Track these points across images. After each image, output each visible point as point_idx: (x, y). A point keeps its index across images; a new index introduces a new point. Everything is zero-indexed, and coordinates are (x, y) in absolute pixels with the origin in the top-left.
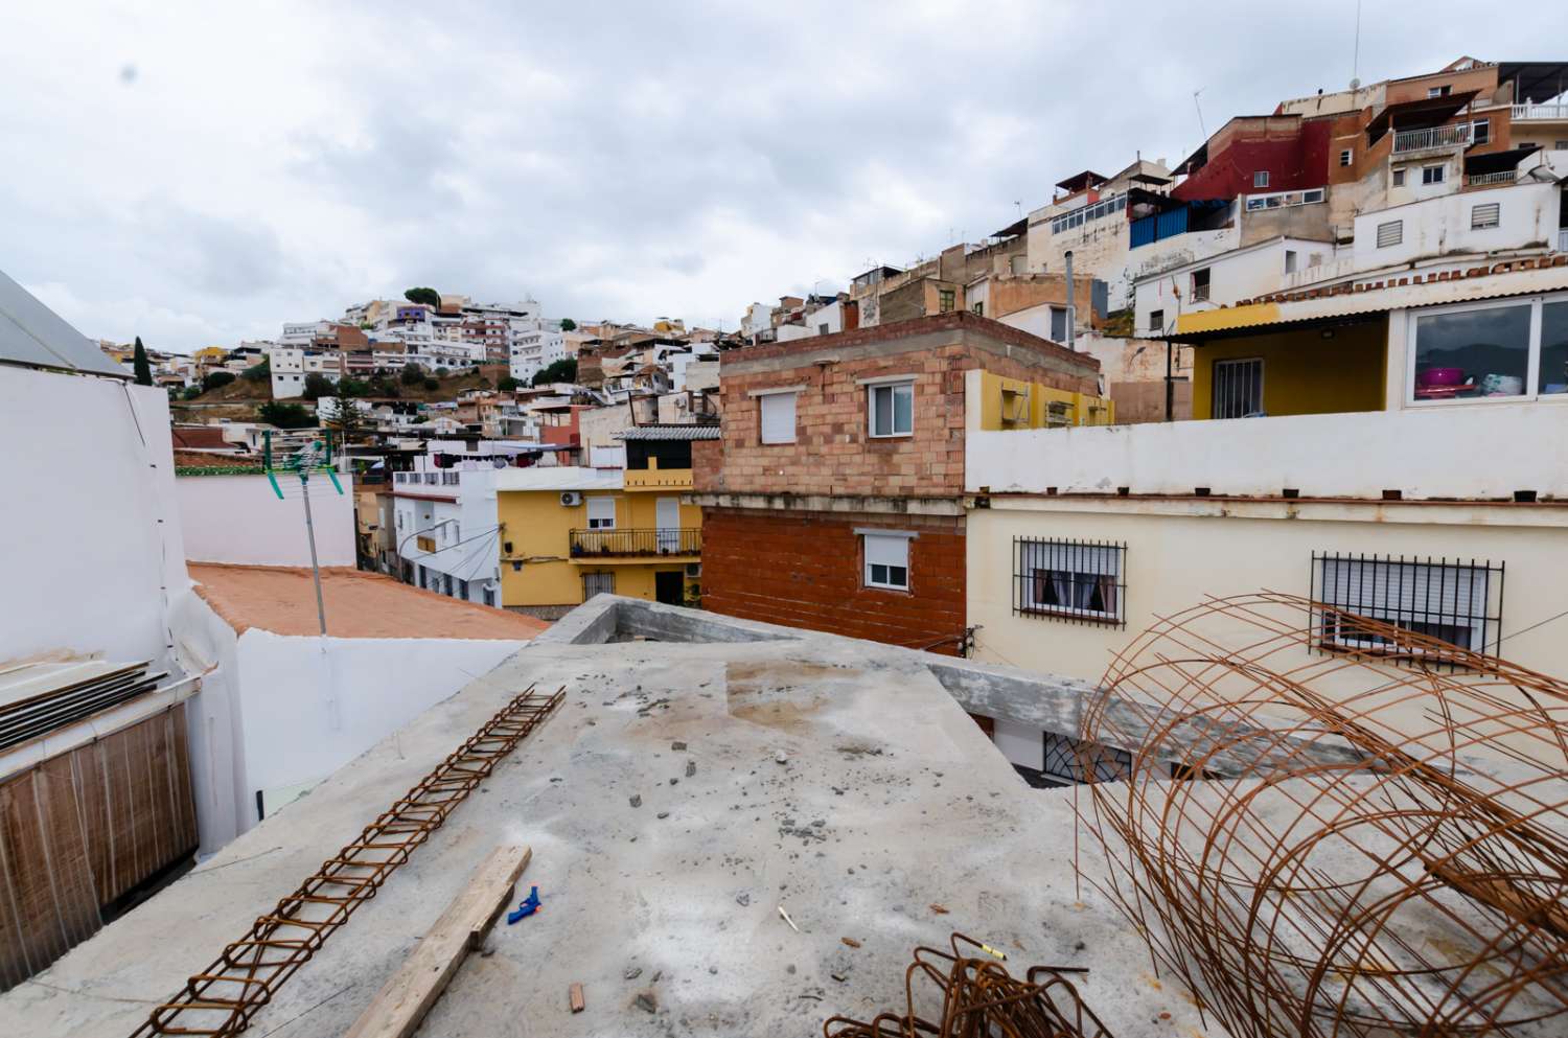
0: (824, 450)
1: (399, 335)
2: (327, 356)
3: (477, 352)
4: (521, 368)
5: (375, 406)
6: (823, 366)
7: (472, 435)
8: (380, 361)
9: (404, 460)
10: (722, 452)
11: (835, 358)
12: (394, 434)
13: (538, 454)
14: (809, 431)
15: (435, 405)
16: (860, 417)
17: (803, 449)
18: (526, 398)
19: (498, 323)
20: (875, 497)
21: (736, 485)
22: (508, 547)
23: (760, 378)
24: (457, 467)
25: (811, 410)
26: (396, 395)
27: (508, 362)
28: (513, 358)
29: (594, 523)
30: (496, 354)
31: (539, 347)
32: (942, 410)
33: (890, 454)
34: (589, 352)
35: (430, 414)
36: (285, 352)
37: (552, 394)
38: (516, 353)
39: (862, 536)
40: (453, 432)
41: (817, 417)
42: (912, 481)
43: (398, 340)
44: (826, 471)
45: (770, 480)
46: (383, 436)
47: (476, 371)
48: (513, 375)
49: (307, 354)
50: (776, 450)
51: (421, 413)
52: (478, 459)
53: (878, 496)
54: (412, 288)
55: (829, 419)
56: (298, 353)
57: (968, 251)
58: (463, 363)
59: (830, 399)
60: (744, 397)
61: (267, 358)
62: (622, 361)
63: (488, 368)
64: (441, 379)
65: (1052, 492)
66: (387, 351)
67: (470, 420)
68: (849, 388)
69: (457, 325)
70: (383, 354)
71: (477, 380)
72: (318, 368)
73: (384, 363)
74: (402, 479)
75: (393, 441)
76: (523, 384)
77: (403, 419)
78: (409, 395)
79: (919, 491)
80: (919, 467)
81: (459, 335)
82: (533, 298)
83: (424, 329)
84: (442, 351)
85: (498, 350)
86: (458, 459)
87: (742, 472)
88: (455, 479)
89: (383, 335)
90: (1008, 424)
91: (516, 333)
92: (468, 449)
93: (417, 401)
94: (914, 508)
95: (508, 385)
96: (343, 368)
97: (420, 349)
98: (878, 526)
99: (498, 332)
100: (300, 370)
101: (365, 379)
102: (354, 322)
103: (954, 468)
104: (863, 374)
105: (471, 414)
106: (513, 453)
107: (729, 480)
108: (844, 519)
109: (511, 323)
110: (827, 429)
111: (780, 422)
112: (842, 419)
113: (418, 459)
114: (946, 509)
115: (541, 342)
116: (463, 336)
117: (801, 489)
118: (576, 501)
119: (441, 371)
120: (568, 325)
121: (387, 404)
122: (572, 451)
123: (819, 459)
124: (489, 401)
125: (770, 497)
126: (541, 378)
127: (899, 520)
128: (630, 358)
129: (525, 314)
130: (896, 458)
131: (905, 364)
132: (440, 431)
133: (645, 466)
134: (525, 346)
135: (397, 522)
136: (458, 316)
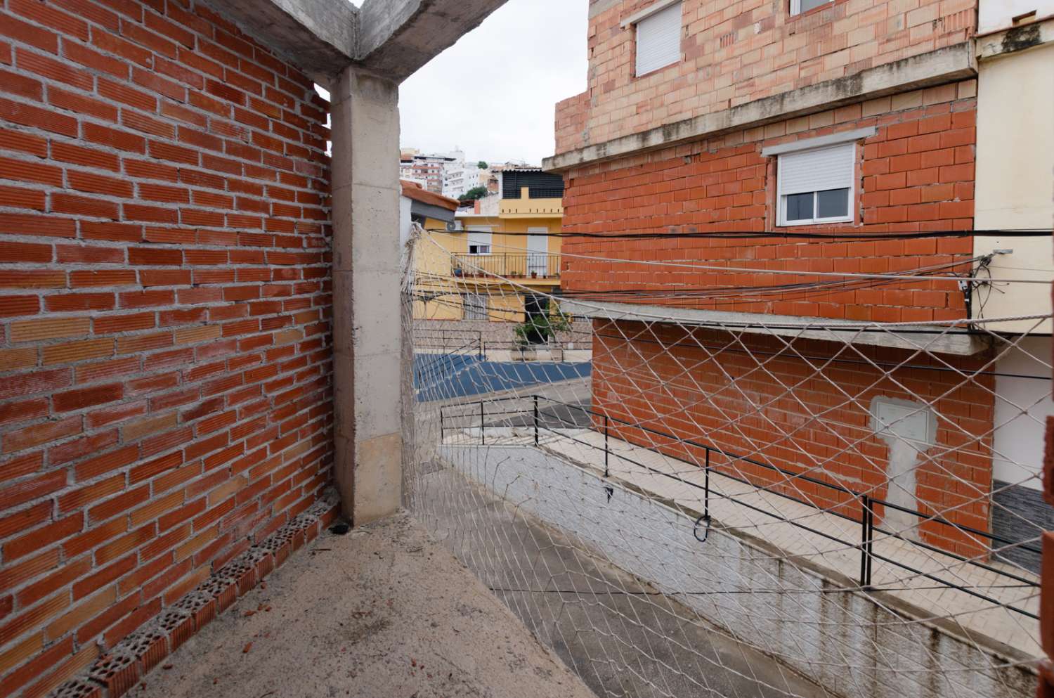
0: (721, 55)
3: (423, 185)
4: (449, 194)
14: (700, 38)
17: (691, 65)
19: (436, 165)
21: (603, 134)
27: (441, 191)
28: (445, 187)
29: (473, 249)
30: (434, 186)
31: (462, 180)
33: (827, 26)
34: (496, 182)
38: (446, 185)
39: (774, 157)
44: (723, 81)
45: (644, 117)
48: (445, 197)
50: (653, 79)
60: (616, 30)
69: (410, 167)
81: (410, 174)
82: (460, 149)
85: (435, 184)
87: (611, 117)
91: (447, 172)
99: (436, 172)
107: (595, 131)
109: (445, 166)
110: (726, 27)
111: (660, 44)
115: (463, 176)
116: (413, 174)
118: (458, 228)
120: (483, 165)
123: (712, 70)
129: (454, 159)
130: (839, 26)
133: (517, 195)
134: (453, 179)
136: (410, 161)
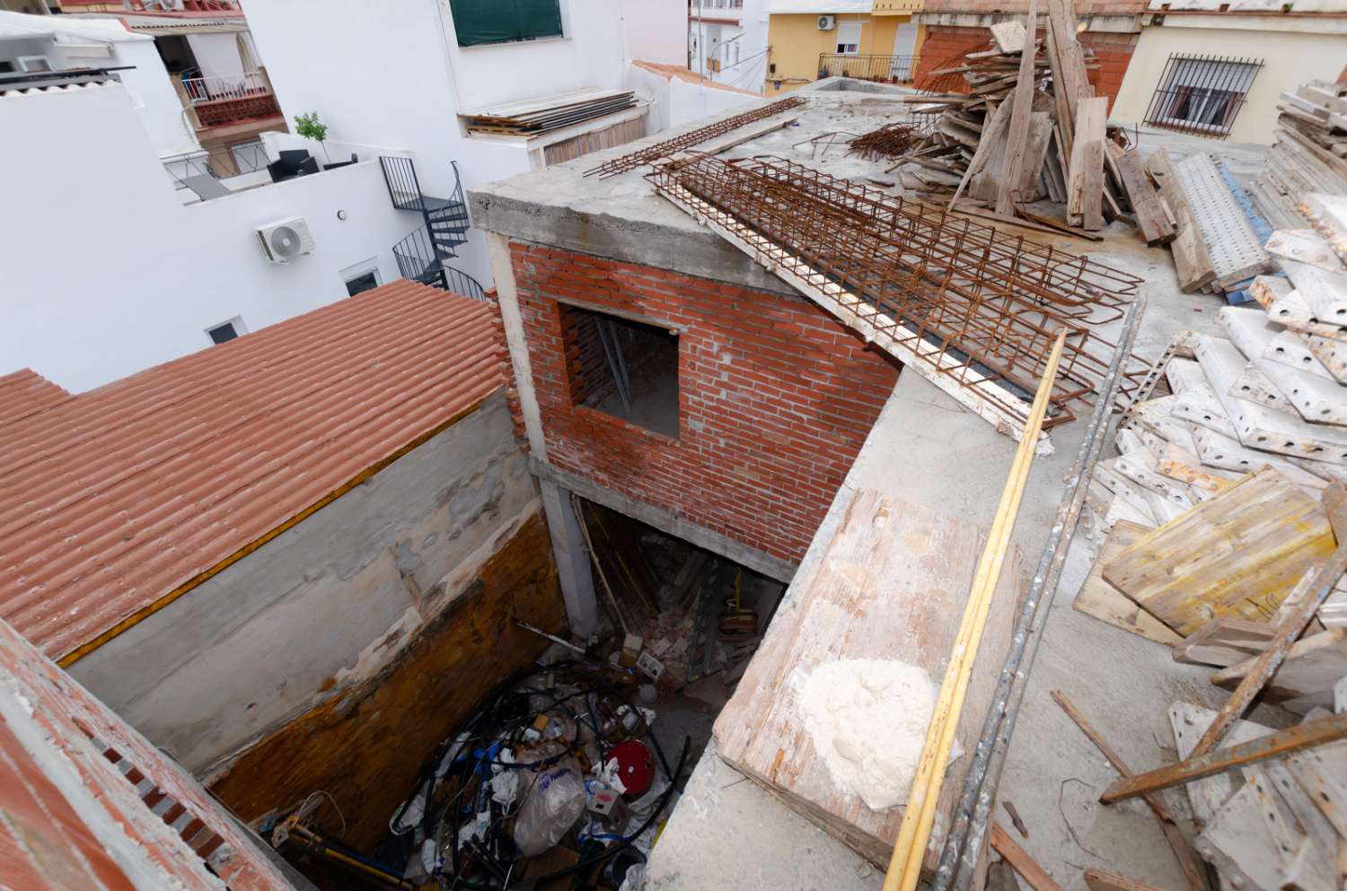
22: (772, 68)
29: (841, 48)
79: (1112, 8)
88: (739, 3)
94: (1098, 25)
114: (1121, 26)
117: (1010, 8)
118: (830, 25)
125: (983, 16)
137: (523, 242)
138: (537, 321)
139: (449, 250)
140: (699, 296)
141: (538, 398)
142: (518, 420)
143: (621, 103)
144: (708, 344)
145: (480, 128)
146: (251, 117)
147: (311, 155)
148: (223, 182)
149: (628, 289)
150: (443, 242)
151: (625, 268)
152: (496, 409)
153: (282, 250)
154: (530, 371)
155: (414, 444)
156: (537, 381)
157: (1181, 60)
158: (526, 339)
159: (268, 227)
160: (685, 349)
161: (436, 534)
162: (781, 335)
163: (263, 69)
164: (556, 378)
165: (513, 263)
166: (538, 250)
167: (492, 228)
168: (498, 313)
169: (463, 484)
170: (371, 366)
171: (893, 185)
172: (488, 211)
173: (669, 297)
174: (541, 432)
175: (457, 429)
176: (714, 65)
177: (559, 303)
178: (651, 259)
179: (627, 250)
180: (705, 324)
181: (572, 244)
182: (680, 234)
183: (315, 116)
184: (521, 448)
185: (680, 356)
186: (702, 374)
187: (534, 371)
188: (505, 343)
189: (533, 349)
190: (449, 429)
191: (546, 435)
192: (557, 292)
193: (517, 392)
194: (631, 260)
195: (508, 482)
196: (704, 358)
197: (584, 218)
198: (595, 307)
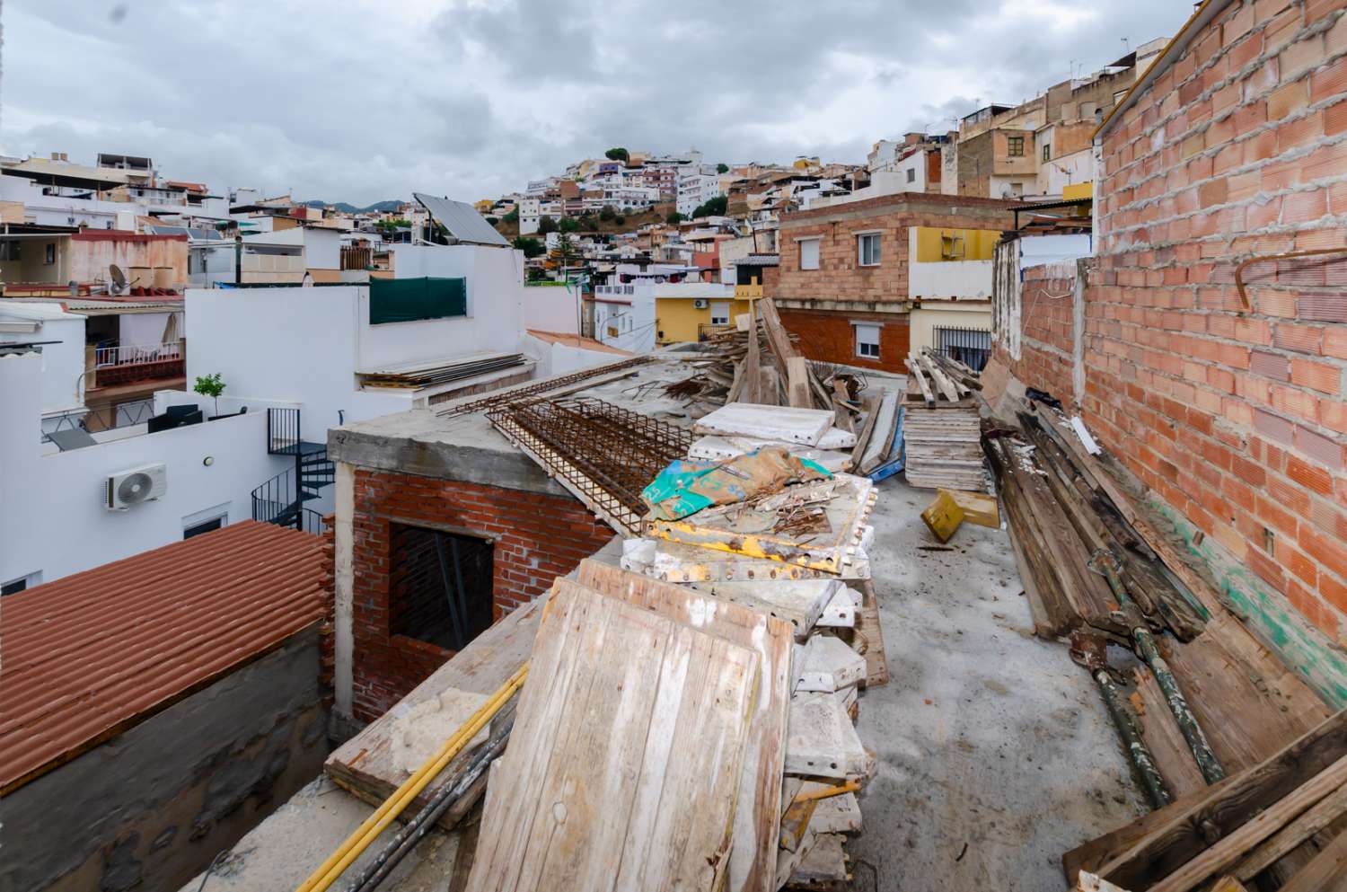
0: (834, 273)
1: (600, 184)
2: (553, 204)
3: (653, 194)
4: (685, 205)
5: (582, 238)
6: (834, 224)
7: (643, 260)
8: (587, 205)
9: (602, 278)
10: (779, 275)
11: (840, 219)
12: (595, 260)
13: (684, 275)
14: (826, 262)
15: (621, 236)
16: (853, 254)
17: (822, 273)
18: (686, 229)
19: (669, 171)
20: (859, 302)
21: (786, 294)
22: (661, 334)
23: (800, 230)
24: (633, 283)
25: (827, 250)
26: (596, 230)
27: (675, 200)
28: (680, 198)
29: (715, 321)
30: (667, 195)
31: (699, 188)
32: (896, 250)
33: (869, 276)
34: (737, 190)
35: (618, 242)
36: (528, 202)
37: (706, 226)
38: (681, 193)
39: (855, 326)
40: (633, 257)
41: (829, 253)
42: (880, 292)
43: (598, 189)
44: (834, 286)
45: (804, 291)
46: (587, 261)
47: (652, 209)
48: (678, 211)
49: (542, 202)
50: (808, 273)
51: (612, 242)
52: (646, 277)
53: (862, 302)
54: (610, 149)
55: (837, 255)
56: (536, 202)
57: (1074, 86)
58: (643, 204)
59: (837, 243)
60: (792, 241)
61: (517, 206)
62: (764, 196)
63: (661, 206)
64: (628, 216)
65: (954, 298)
66: (591, 197)
67: (644, 247)
68: (847, 237)
69: (640, 175)
70: (589, 199)
71: (652, 216)
72: (547, 213)
73: (589, 206)
74: (600, 290)
75: (594, 264)
76: (686, 218)
77: (600, 246)
78: (605, 229)
79: (884, 298)
80: (884, 284)
81: (641, 182)
82: (696, 148)
83: (618, 179)
84: (629, 195)
85: (668, 192)
86: (634, 277)
87: (790, 285)
88: (631, 291)
89: (590, 186)
90: (946, 258)
91: (682, 177)
92: (641, 270)
93: (610, 233)
94: (879, 308)
95: (674, 219)
96: (563, 211)
97: (614, 194)
98: (863, 319)
99: (669, 178)
100: (537, 214)
101: (576, 218)
102: (572, 177)
103: (902, 284)
104: (856, 228)
105: (647, 242)
106: (668, 273)
107: (783, 291)
108: (845, 315)
109: (680, 170)
110: (836, 261)
111: (811, 257)
112: (844, 255)
113: (610, 277)
114: (896, 309)
115: (700, 184)
116: (644, 182)
117: (821, 297)
118: (703, 305)
119: (627, 210)
120: (722, 169)
121: (589, 236)
122: (711, 271)
123: (830, 279)
124: (660, 232)
125: (803, 301)
126: (699, 213)
127: (872, 316)
128: (771, 193)
129: (690, 162)
130: (872, 279)
131: (877, 222)
132: (624, 257)
133: (748, 282)
134: (689, 187)
135: (596, 317)
136: (641, 167)
137: (368, 469)
138: (368, 543)
139: (312, 491)
140: (510, 505)
141: (353, 632)
142: (328, 661)
143: (513, 361)
144: (519, 551)
145: (373, 383)
146: (152, 378)
147: (199, 409)
148: (92, 435)
149: (453, 504)
150: (310, 484)
151: (452, 486)
152: (303, 650)
153: (127, 496)
154: (351, 598)
155: (192, 690)
156: (356, 609)
157: (941, 329)
158: (354, 563)
159: (120, 475)
160: (499, 557)
161: (174, 829)
162: (576, 535)
163: (183, 340)
164: (377, 604)
165: (355, 489)
166: (380, 475)
167: (343, 459)
168: (331, 538)
169: (236, 750)
170: (175, 609)
171: (684, 416)
172: (343, 446)
173: (487, 508)
174: (350, 675)
175: (250, 673)
176: (613, 332)
177: (391, 523)
178: (474, 476)
179: (455, 471)
180: (517, 531)
181: (410, 468)
182: (497, 454)
183: (217, 377)
184: (323, 700)
185: (496, 565)
186: (514, 582)
187: (355, 598)
188: (331, 571)
189: (358, 573)
190: (240, 672)
191: (355, 679)
192: (391, 513)
193: (334, 627)
194: (457, 478)
195: (296, 750)
196: (515, 564)
197: (423, 446)
198: (423, 524)
